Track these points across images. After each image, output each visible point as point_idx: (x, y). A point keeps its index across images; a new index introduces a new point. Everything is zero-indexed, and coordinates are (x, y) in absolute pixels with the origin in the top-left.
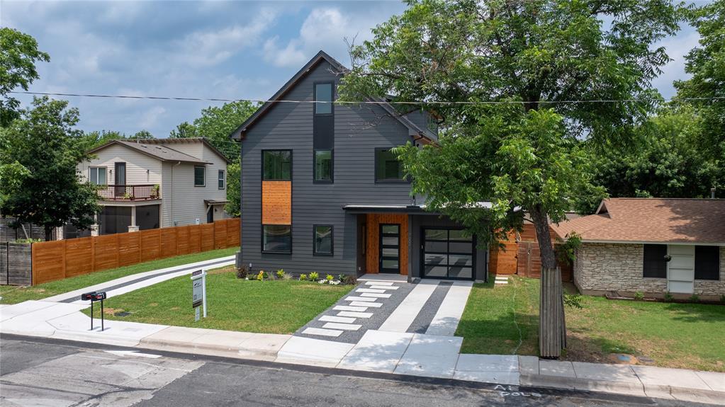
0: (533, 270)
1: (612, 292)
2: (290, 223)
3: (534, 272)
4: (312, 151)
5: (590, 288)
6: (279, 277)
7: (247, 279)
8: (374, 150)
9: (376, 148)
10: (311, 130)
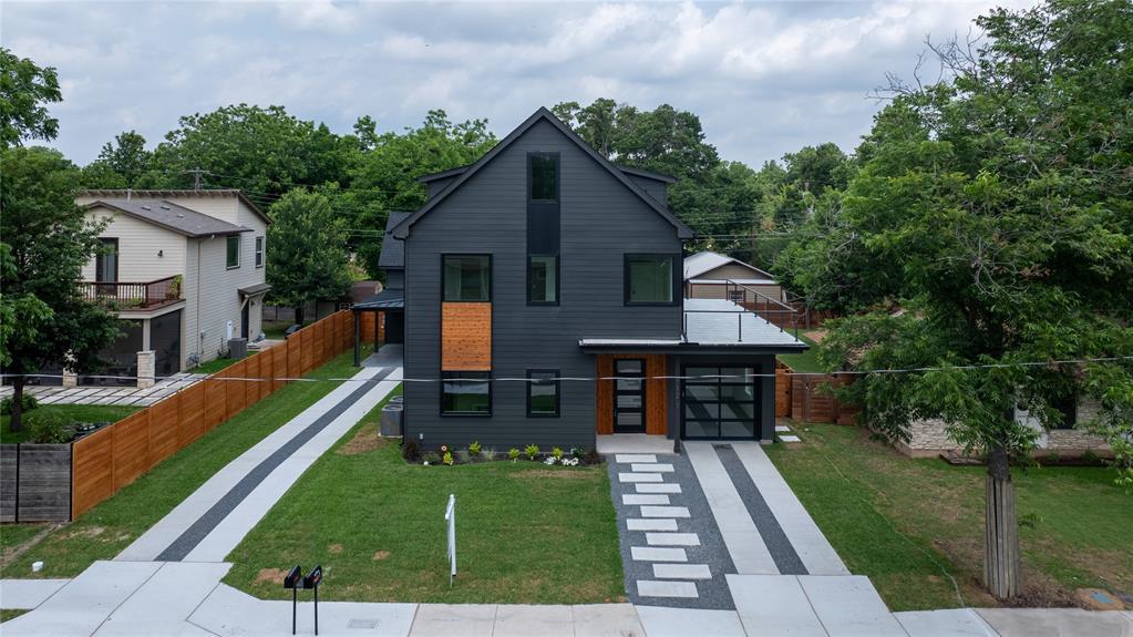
0: (813, 411)
1: (949, 451)
2: (489, 368)
3: (815, 414)
4: (525, 256)
5: (921, 447)
6: (476, 457)
7: (426, 463)
8: (622, 257)
9: (625, 254)
10: (522, 224)
